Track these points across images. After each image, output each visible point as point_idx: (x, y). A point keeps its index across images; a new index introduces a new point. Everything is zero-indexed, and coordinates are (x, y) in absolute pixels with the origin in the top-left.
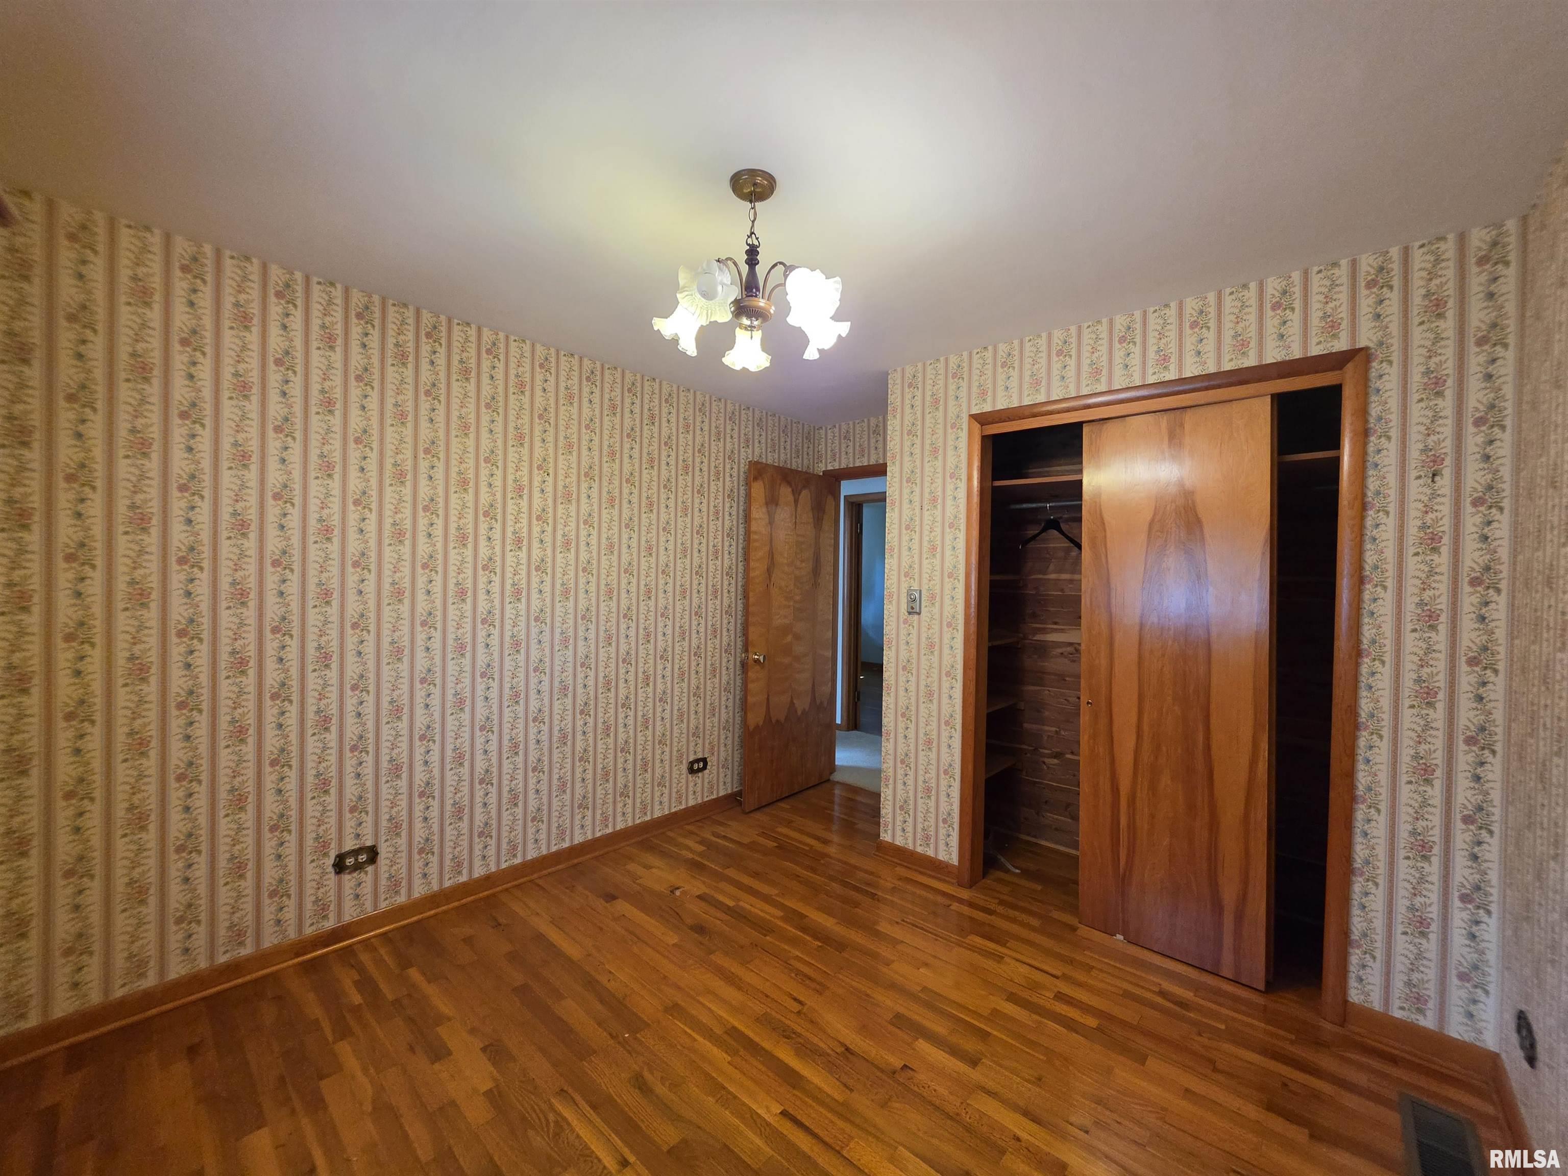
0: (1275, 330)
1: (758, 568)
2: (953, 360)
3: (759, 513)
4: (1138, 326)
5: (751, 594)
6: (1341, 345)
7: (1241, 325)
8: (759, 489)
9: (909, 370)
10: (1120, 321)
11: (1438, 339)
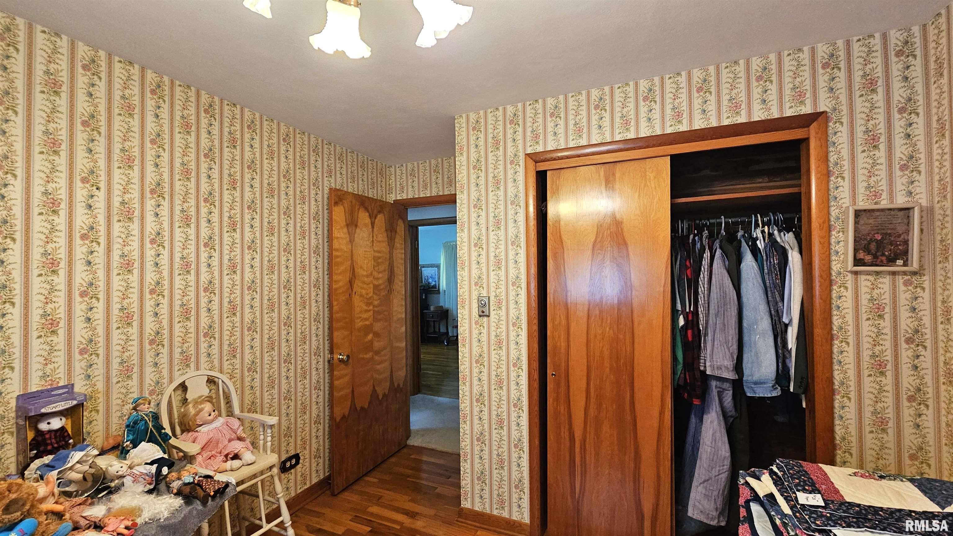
0: (759, 96)
1: (341, 280)
2: (510, 109)
3: (340, 233)
4: (657, 88)
5: (335, 303)
6: (807, 109)
7: (735, 91)
8: (339, 213)
9: (473, 116)
10: (643, 85)
11: (873, 108)
